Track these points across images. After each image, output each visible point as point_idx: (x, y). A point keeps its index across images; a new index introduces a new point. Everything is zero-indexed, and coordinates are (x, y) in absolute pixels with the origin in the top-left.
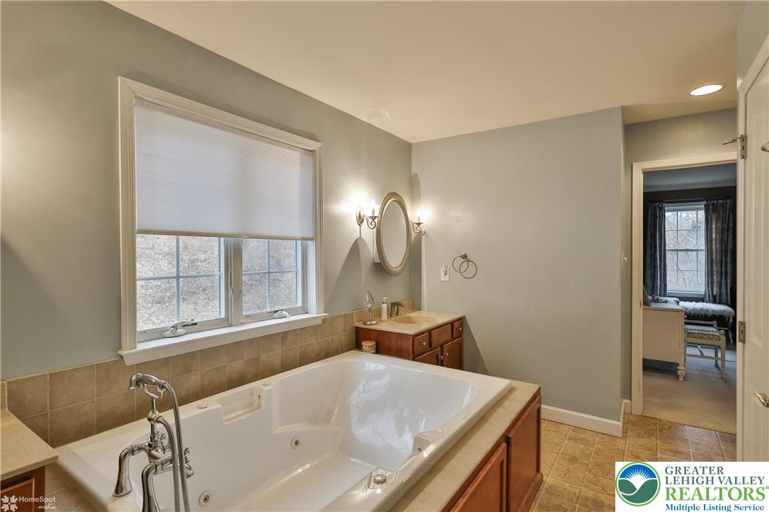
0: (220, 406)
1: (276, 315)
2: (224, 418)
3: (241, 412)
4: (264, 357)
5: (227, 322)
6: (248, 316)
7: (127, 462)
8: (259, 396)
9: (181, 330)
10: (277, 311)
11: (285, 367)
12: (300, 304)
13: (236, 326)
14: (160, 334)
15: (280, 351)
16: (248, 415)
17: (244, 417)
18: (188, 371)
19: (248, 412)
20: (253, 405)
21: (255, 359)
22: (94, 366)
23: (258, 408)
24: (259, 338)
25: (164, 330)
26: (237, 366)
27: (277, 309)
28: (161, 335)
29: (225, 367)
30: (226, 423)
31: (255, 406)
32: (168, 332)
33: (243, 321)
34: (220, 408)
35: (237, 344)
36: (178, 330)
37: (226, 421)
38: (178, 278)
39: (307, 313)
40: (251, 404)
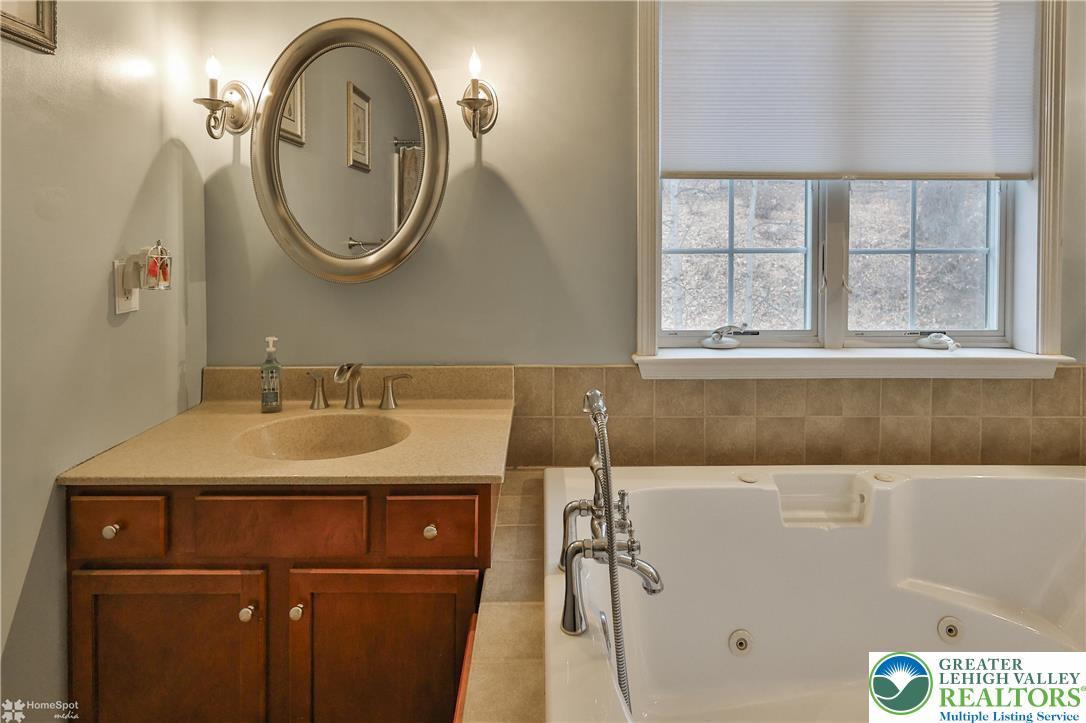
0: (776, 488)
1: (925, 341)
2: (784, 514)
3: (822, 514)
4: (888, 421)
5: (814, 339)
6: (860, 334)
7: (573, 523)
8: (862, 498)
9: (728, 339)
10: (929, 333)
11: (938, 456)
12: (993, 324)
13: (830, 348)
14: (697, 340)
15: (929, 419)
16: (833, 526)
17: (823, 527)
18: (734, 410)
19: (836, 520)
20: (850, 508)
21: (868, 420)
22: (602, 369)
23: (860, 519)
24: (877, 380)
25: (703, 335)
26: (827, 424)
27: (927, 329)
28: (699, 342)
29: (802, 420)
30: (786, 525)
31: (855, 513)
32: (709, 340)
33: (847, 342)
34: (775, 492)
35: (829, 384)
36: (723, 339)
37: (787, 520)
38: (731, 252)
39: (1012, 348)
40: (847, 508)
